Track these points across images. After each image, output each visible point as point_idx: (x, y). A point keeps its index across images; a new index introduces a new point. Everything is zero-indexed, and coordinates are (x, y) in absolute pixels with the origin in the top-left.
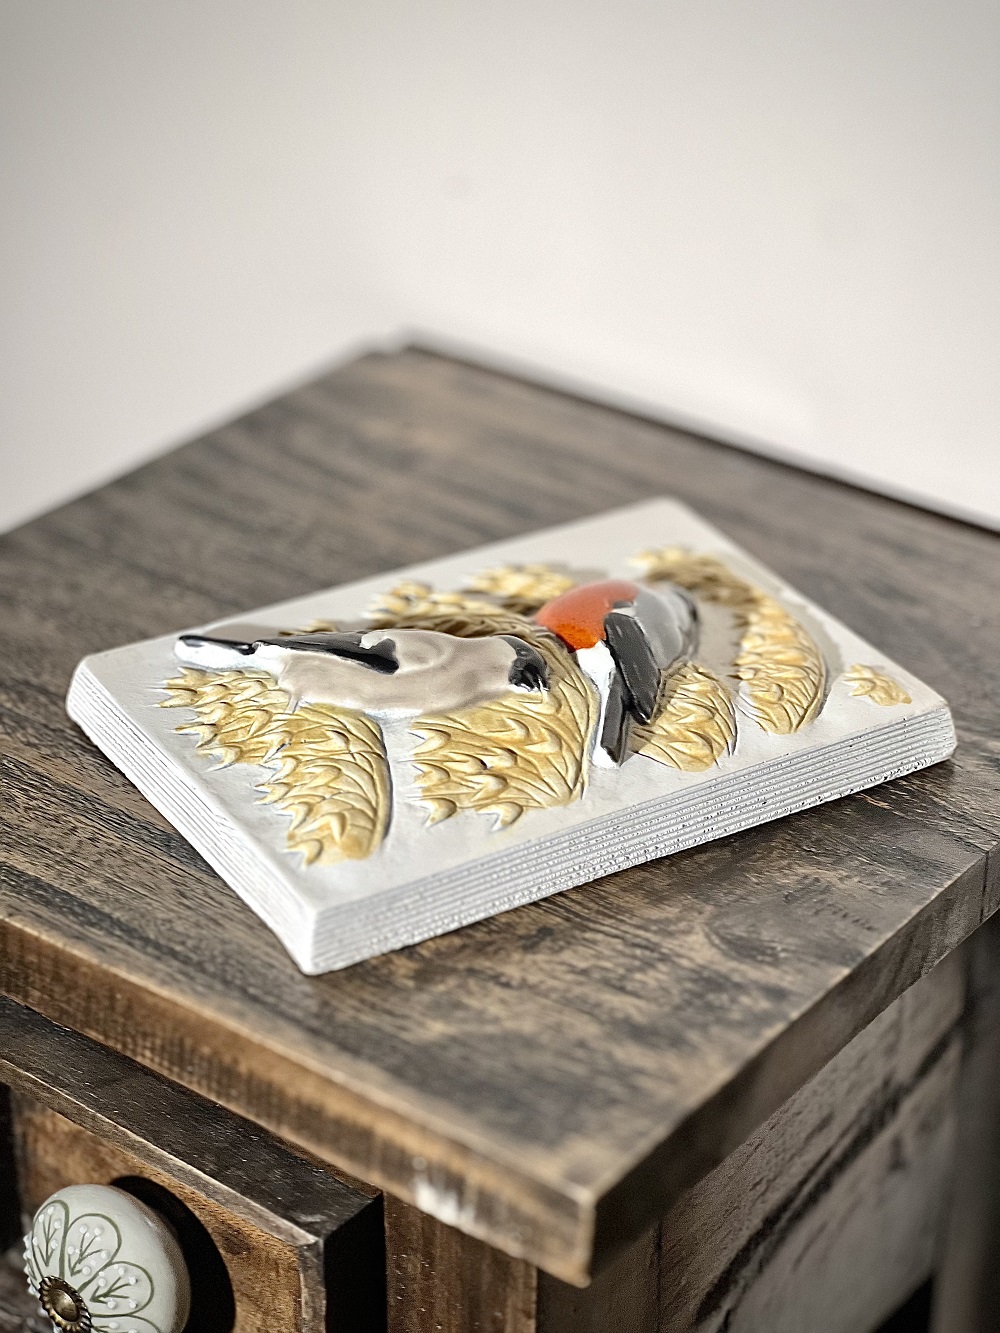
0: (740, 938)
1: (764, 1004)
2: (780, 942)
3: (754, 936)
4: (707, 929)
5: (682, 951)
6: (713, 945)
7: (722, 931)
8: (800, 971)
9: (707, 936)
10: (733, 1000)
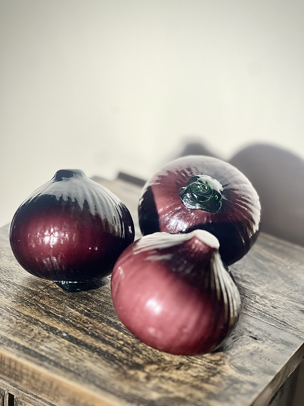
0: (240, 367)
1: (250, 388)
2: (252, 368)
3: (243, 366)
4: (229, 363)
5: (223, 370)
6: (232, 369)
7: (234, 364)
8: (259, 377)
9: (230, 365)
10: (242, 386)
